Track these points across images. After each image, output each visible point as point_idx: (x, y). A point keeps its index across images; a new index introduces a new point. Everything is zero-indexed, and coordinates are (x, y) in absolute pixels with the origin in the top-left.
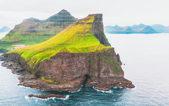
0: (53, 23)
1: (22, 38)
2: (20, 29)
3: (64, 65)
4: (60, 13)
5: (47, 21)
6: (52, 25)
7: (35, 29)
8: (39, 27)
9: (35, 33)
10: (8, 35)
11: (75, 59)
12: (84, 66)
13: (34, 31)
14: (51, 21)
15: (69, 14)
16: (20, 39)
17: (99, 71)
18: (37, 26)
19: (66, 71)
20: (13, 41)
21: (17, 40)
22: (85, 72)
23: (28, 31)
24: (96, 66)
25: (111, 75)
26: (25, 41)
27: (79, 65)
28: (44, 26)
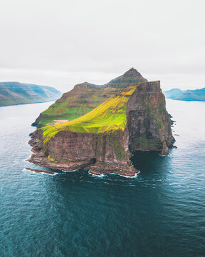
0: (114, 89)
1: (68, 110)
2: (68, 99)
3: (65, 144)
4: (126, 75)
5: (107, 86)
6: (112, 93)
7: (87, 99)
8: (94, 96)
9: (85, 105)
10: (52, 107)
11: (79, 139)
12: (91, 149)
13: (86, 102)
14: (112, 86)
15: (139, 75)
16: (65, 112)
17: (104, 155)
18: (91, 95)
19: (67, 150)
20: (55, 114)
21: (60, 114)
22: (92, 155)
23: (78, 102)
24: (101, 149)
25: (115, 161)
26: (70, 115)
27: (84, 147)
28: (101, 95)
